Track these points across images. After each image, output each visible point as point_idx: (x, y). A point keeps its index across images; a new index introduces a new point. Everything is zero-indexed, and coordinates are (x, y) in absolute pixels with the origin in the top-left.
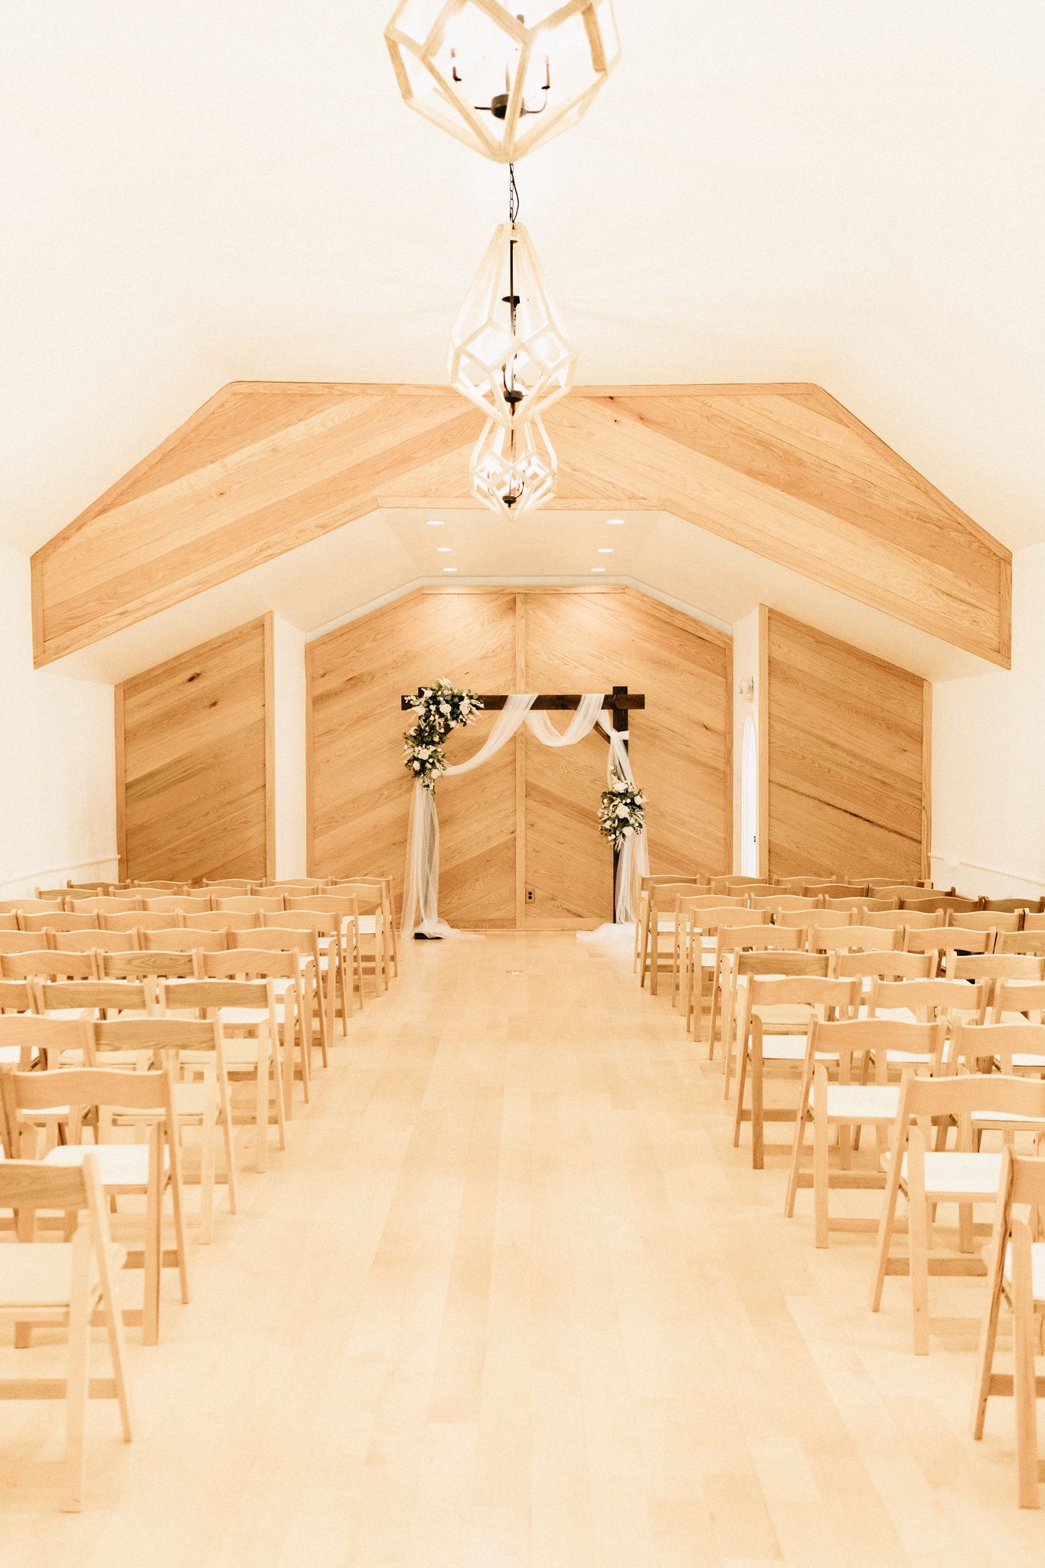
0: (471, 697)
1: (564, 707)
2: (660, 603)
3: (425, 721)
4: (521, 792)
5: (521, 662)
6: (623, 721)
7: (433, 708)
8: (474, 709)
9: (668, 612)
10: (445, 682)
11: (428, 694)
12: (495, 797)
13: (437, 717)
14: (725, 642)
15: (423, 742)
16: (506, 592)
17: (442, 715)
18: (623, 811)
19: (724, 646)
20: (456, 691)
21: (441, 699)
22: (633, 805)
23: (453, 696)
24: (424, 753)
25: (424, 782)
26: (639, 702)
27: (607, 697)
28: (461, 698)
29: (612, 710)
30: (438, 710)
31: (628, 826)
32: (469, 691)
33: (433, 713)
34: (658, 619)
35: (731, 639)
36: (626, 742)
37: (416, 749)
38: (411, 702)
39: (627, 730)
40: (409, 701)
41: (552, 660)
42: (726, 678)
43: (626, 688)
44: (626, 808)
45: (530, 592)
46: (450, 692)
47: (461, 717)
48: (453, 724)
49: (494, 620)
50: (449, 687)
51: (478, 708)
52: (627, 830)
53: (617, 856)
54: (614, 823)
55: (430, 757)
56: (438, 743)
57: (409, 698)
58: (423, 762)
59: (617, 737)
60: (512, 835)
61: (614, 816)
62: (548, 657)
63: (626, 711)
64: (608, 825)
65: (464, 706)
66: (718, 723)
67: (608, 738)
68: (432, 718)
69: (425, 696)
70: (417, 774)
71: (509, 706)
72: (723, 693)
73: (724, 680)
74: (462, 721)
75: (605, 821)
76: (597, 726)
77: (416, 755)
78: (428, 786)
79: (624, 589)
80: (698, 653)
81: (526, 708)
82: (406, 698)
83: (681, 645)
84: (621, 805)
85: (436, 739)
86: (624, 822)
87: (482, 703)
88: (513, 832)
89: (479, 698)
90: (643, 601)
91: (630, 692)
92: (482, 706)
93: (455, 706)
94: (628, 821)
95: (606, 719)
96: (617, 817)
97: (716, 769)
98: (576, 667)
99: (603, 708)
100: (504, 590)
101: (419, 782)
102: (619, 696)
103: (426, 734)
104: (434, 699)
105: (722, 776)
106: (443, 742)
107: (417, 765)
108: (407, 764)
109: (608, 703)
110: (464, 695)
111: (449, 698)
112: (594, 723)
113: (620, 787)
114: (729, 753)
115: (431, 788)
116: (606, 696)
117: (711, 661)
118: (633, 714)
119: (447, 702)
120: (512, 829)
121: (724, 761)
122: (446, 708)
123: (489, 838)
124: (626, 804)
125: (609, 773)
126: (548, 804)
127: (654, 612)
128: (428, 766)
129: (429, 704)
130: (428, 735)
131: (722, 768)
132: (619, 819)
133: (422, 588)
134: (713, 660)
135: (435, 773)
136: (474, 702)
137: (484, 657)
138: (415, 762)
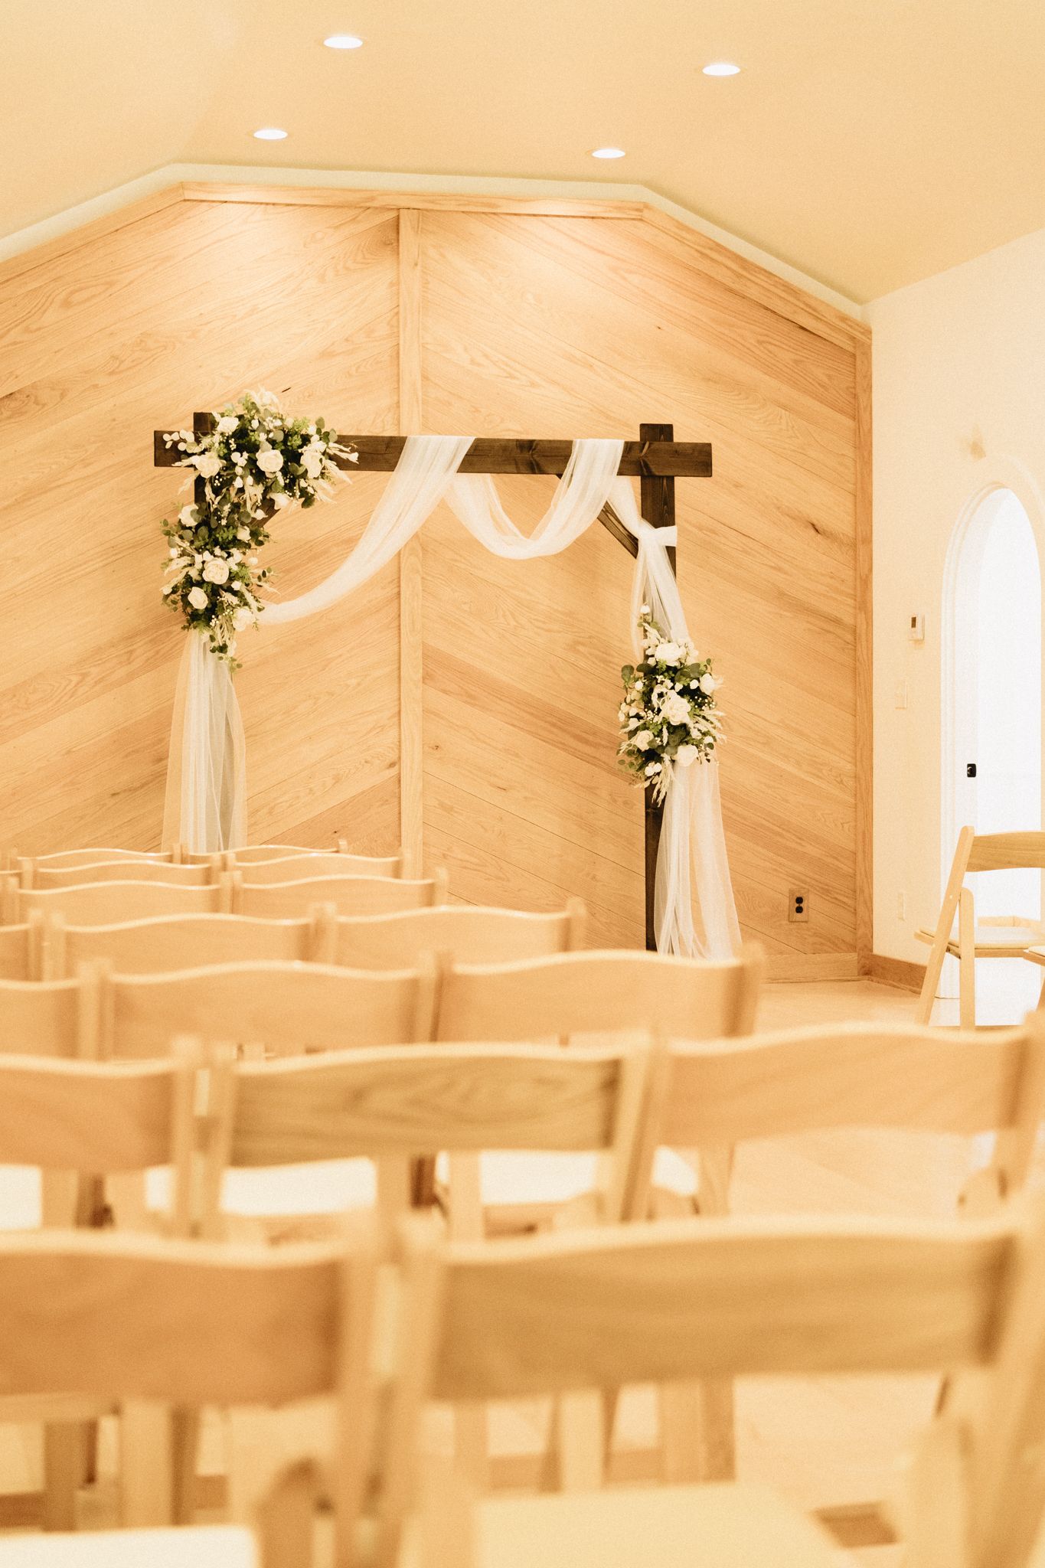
0: (325, 437)
1: (534, 468)
2: (718, 245)
3: (216, 491)
4: (412, 671)
5: (411, 365)
6: (666, 504)
7: (240, 459)
8: (331, 465)
9: (734, 266)
10: (265, 398)
11: (228, 425)
12: (353, 682)
13: (250, 480)
14: (853, 338)
15: (216, 543)
16: (376, 204)
17: (259, 476)
18: (677, 710)
19: (851, 349)
20: (289, 423)
21: (262, 437)
22: (695, 696)
23: (288, 435)
24: (217, 569)
25: (212, 639)
26: (699, 460)
27: (629, 447)
28: (306, 440)
29: (639, 478)
30: (252, 462)
31: (687, 743)
32: (320, 423)
33: (239, 470)
34: (711, 280)
35: (868, 332)
36: (671, 551)
37: (198, 558)
38: (181, 447)
39: (673, 524)
40: (175, 444)
41: (479, 365)
42: (855, 417)
43: (670, 427)
44: (685, 701)
45: (430, 206)
46: (278, 423)
47: (303, 483)
48: (281, 499)
49: (347, 269)
50: (273, 410)
51: (343, 464)
52: (686, 754)
53: (655, 814)
54: (660, 734)
55: (232, 577)
56: (248, 546)
57: (175, 437)
58: (214, 591)
59: (652, 539)
60: (394, 771)
61: (658, 719)
62: (473, 362)
63: (671, 479)
64: (643, 740)
65: (311, 458)
66: (837, 515)
67: (632, 544)
68: (238, 483)
69: (220, 428)
70: (198, 618)
71: (408, 459)
72: (849, 452)
73: (849, 423)
74: (304, 492)
75: (633, 733)
76: (607, 515)
77: (194, 573)
78: (223, 649)
79: (639, 213)
80: (796, 362)
81: (447, 470)
82: (166, 437)
83: (760, 342)
84: (673, 694)
85: (244, 534)
86: (681, 734)
87: (353, 451)
88: (392, 765)
89: (342, 440)
90: (681, 241)
91: (678, 438)
92: (354, 457)
93: (292, 457)
94: (688, 733)
95: (627, 495)
96: (666, 721)
97: (837, 621)
98: (533, 384)
99: (620, 473)
100: (372, 199)
101: (198, 637)
102: (656, 445)
103: (224, 522)
104: (243, 440)
105: (849, 637)
106: (260, 543)
107: (199, 599)
108: (167, 596)
109: (633, 461)
110: (311, 430)
111: (280, 437)
112: (601, 507)
113: (667, 655)
114: (864, 583)
115: (231, 652)
116: (626, 443)
117: (825, 379)
118: (685, 487)
119: (273, 443)
120: (393, 757)
121: (850, 601)
122: (271, 461)
123: (337, 780)
124: (681, 693)
125: (635, 621)
126: (470, 699)
127: (704, 266)
128: (227, 597)
129: (230, 452)
130: (227, 526)
131: (848, 619)
132: (670, 726)
133: (182, 186)
134: (829, 377)
135: (243, 617)
136: (334, 448)
137: (326, 354)
138: (195, 590)
